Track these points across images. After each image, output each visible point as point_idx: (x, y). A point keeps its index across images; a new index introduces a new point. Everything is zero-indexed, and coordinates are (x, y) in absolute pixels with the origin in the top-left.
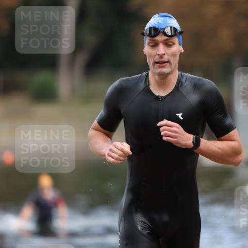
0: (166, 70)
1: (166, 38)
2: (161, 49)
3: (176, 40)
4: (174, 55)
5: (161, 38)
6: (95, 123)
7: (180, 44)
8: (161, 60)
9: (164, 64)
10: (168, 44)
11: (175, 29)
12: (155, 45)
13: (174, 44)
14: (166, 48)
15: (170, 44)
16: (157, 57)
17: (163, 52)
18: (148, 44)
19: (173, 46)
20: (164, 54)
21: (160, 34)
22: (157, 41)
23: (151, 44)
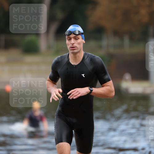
0: (75, 51)
1: (75, 36)
2: (73, 41)
3: (80, 37)
4: (79, 44)
5: (72, 36)
6: (48, 78)
7: (82, 39)
8: (73, 46)
9: (75, 48)
10: (76, 39)
11: (79, 31)
12: (70, 39)
13: (79, 38)
14: (75, 41)
15: (77, 38)
16: (71, 45)
17: (73, 43)
18: (67, 39)
19: (79, 40)
20: (74, 44)
21: (72, 34)
22: (71, 37)
23: (68, 39)
